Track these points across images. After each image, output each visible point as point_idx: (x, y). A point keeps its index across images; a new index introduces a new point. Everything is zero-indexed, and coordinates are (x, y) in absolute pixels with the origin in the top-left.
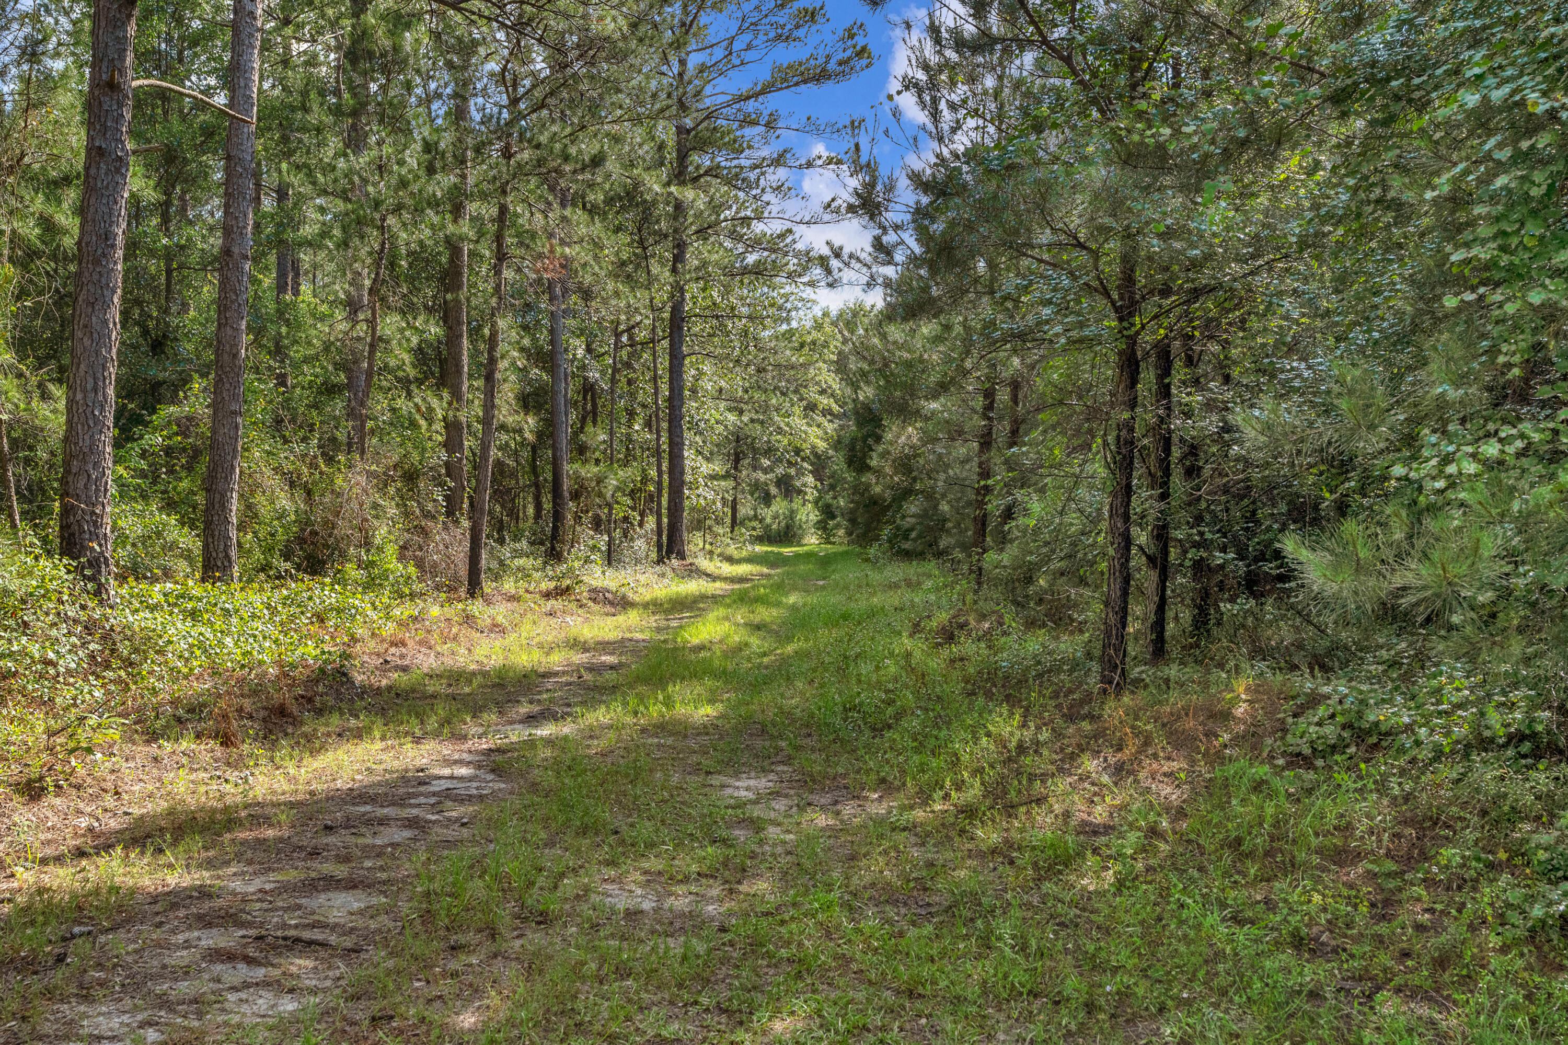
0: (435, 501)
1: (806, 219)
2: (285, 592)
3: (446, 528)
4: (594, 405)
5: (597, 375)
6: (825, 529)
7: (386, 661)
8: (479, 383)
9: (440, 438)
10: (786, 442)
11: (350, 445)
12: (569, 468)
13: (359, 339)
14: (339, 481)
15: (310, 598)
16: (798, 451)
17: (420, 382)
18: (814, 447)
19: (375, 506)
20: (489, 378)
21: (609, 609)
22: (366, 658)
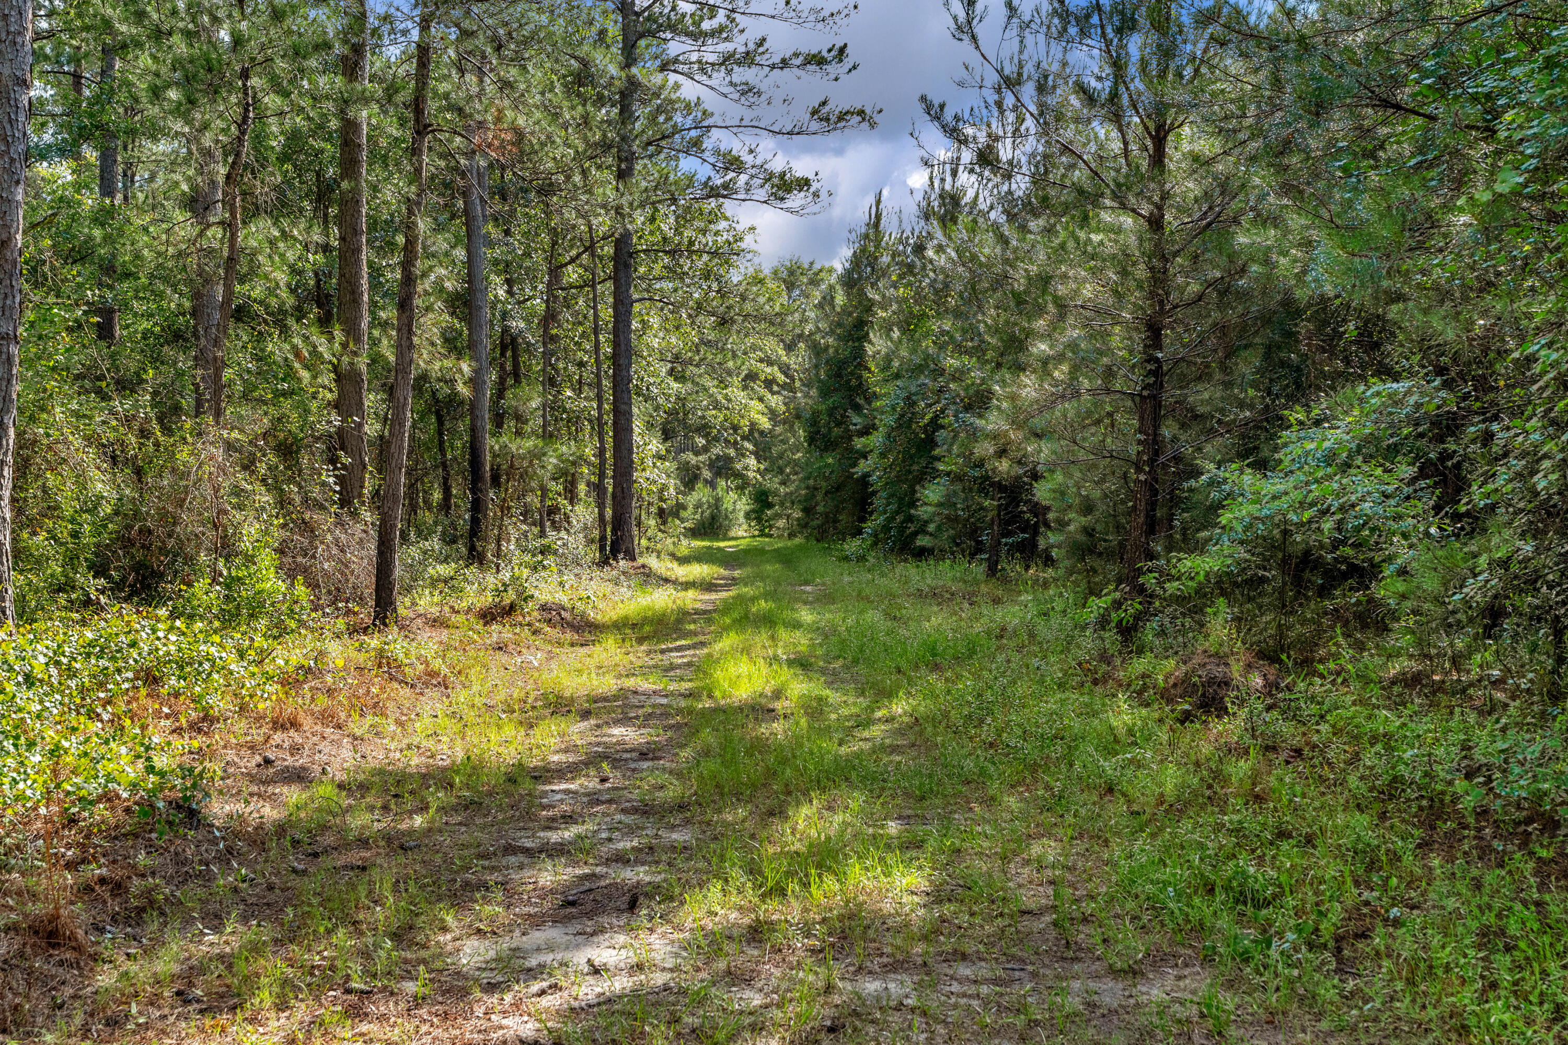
0: (324, 484)
1: (789, 129)
2: (89, 635)
3: (340, 523)
4: (516, 365)
5: (522, 325)
6: (759, 520)
7: (268, 762)
8: (389, 313)
9: (329, 396)
10: (721, 418)
11: (199, 404)
12: (491, 443)
13: (210, 252)
14: (183, 455)
15: (133, 644)
16: (735, 428)
17: (300, 313)
18: (753, 425)
19: (237, 491)
20: (405, 305)
21: (569, 636)
22: (231, 755)
